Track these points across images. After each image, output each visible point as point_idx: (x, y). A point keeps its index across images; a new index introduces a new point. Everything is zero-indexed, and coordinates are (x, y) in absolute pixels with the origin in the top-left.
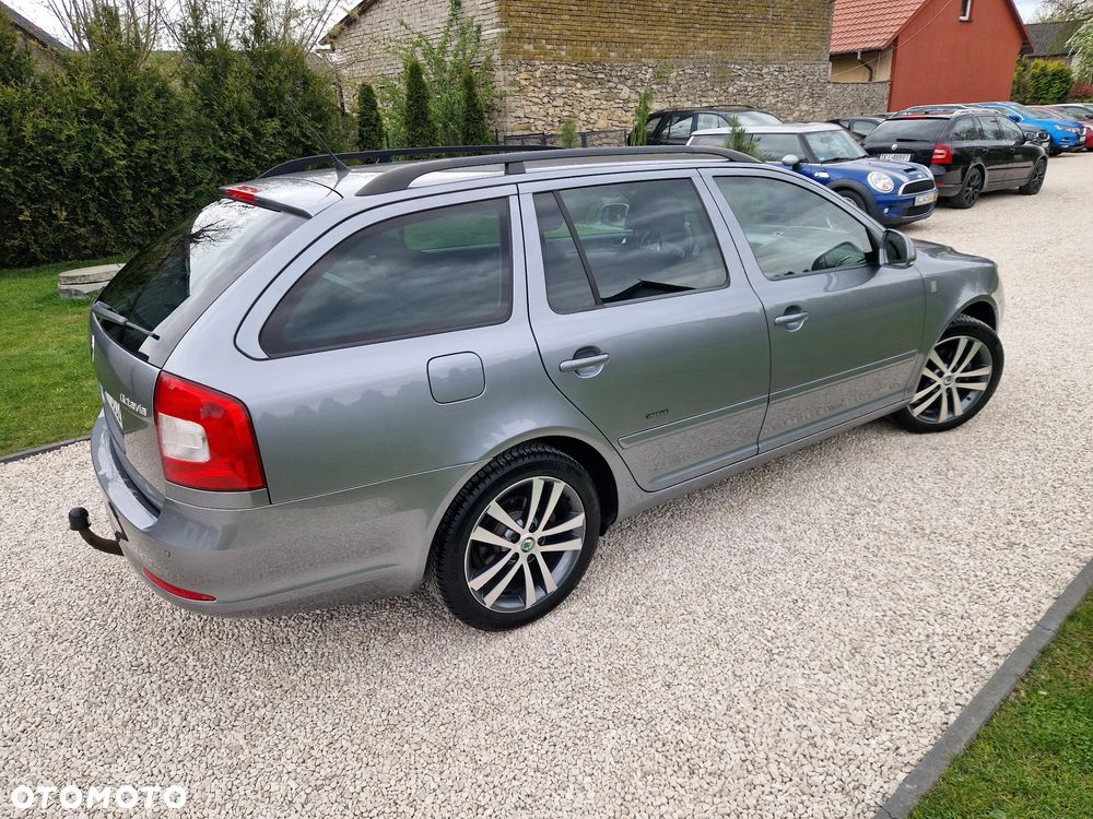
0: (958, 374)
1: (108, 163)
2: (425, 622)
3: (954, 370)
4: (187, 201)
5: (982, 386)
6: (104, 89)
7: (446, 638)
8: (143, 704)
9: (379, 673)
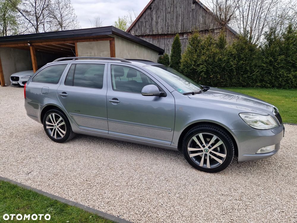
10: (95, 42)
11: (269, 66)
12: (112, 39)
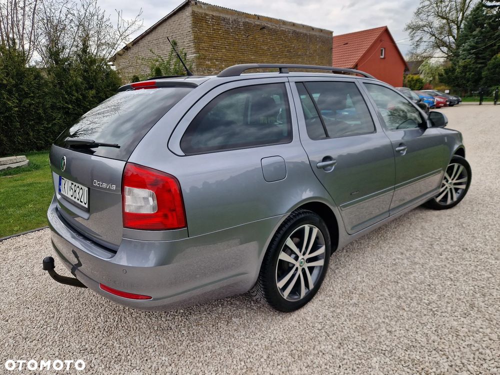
0: (454, 181)
1: (10, 109)
2: (245, 312)
3: (452, 180)
4: (48, 128)
5: (463, 187)
6: (8, 75)
7: (260, 319)
8: (94, 372)
9: (230, 340)
11: (76, 108)
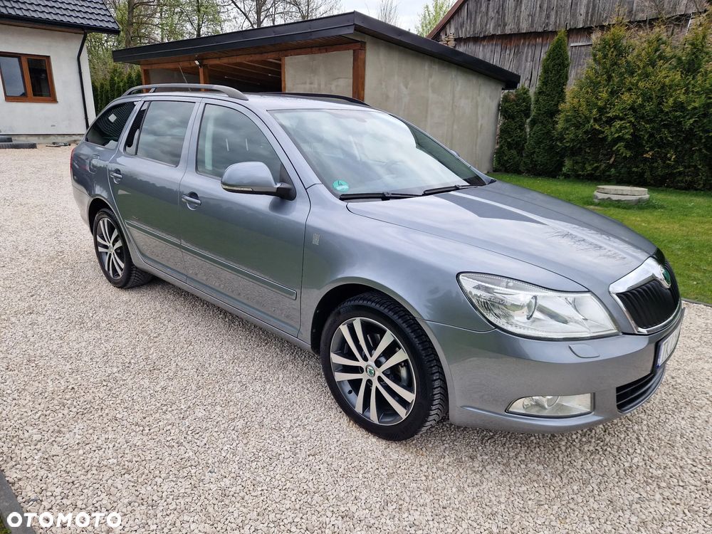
10: (322, 55)
12: (358, 46)
